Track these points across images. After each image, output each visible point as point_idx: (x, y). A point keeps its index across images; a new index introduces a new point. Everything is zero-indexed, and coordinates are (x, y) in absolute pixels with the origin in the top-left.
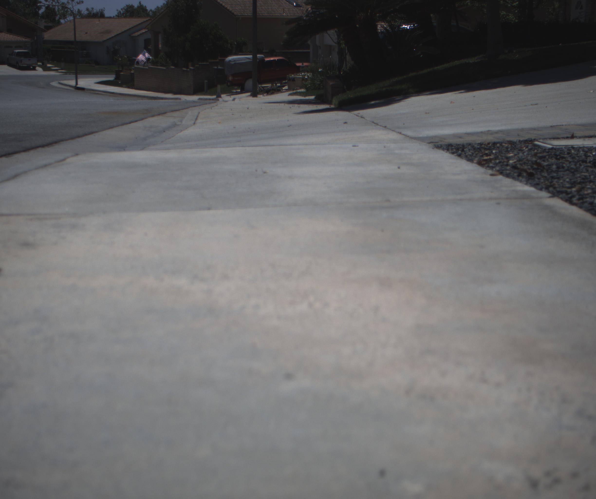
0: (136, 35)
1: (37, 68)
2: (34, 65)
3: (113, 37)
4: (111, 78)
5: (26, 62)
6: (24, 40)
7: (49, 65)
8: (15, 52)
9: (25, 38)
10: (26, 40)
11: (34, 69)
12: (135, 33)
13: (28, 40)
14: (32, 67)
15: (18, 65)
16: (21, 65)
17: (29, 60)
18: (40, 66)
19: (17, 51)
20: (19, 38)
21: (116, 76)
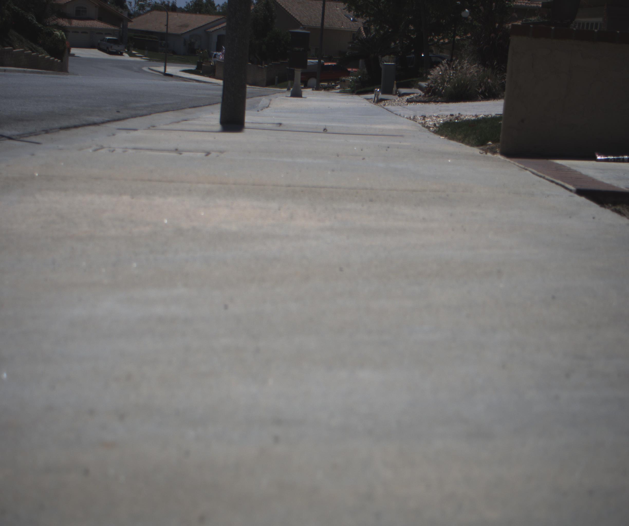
0: (211, 31)
1: (124, 54)
2: (122, 51)
3: (190, 31)
4: (193, 67)
5: (115, 48)
6: (112, 28)
7: (134, 52)
8: (106, 39)
9: (115, 27)
10: (116, 28)
11: (121, 54)
12: (209, 28)
13: (117, 28)
14: (119, 53)
15: (108, 50)
16: (111, 51)
17: (118, 46)
18: (126, 52)
19: (108, 38)
20: (109, 26)
21: (197, 66)
